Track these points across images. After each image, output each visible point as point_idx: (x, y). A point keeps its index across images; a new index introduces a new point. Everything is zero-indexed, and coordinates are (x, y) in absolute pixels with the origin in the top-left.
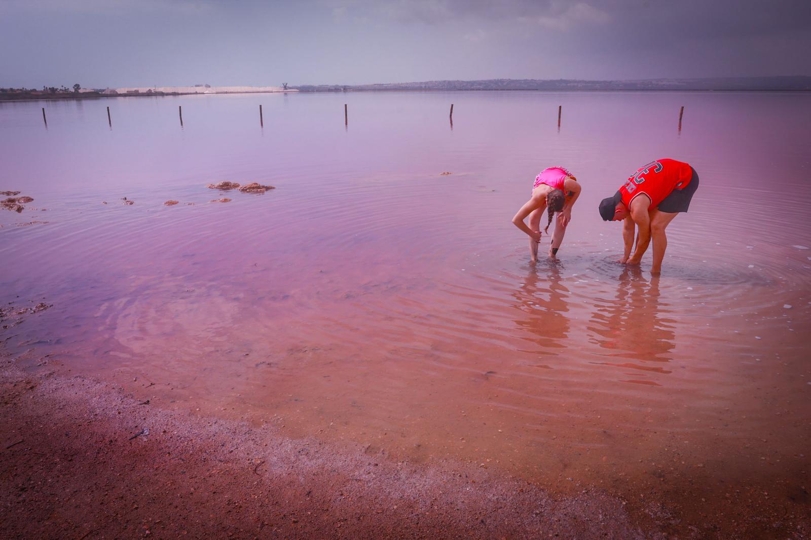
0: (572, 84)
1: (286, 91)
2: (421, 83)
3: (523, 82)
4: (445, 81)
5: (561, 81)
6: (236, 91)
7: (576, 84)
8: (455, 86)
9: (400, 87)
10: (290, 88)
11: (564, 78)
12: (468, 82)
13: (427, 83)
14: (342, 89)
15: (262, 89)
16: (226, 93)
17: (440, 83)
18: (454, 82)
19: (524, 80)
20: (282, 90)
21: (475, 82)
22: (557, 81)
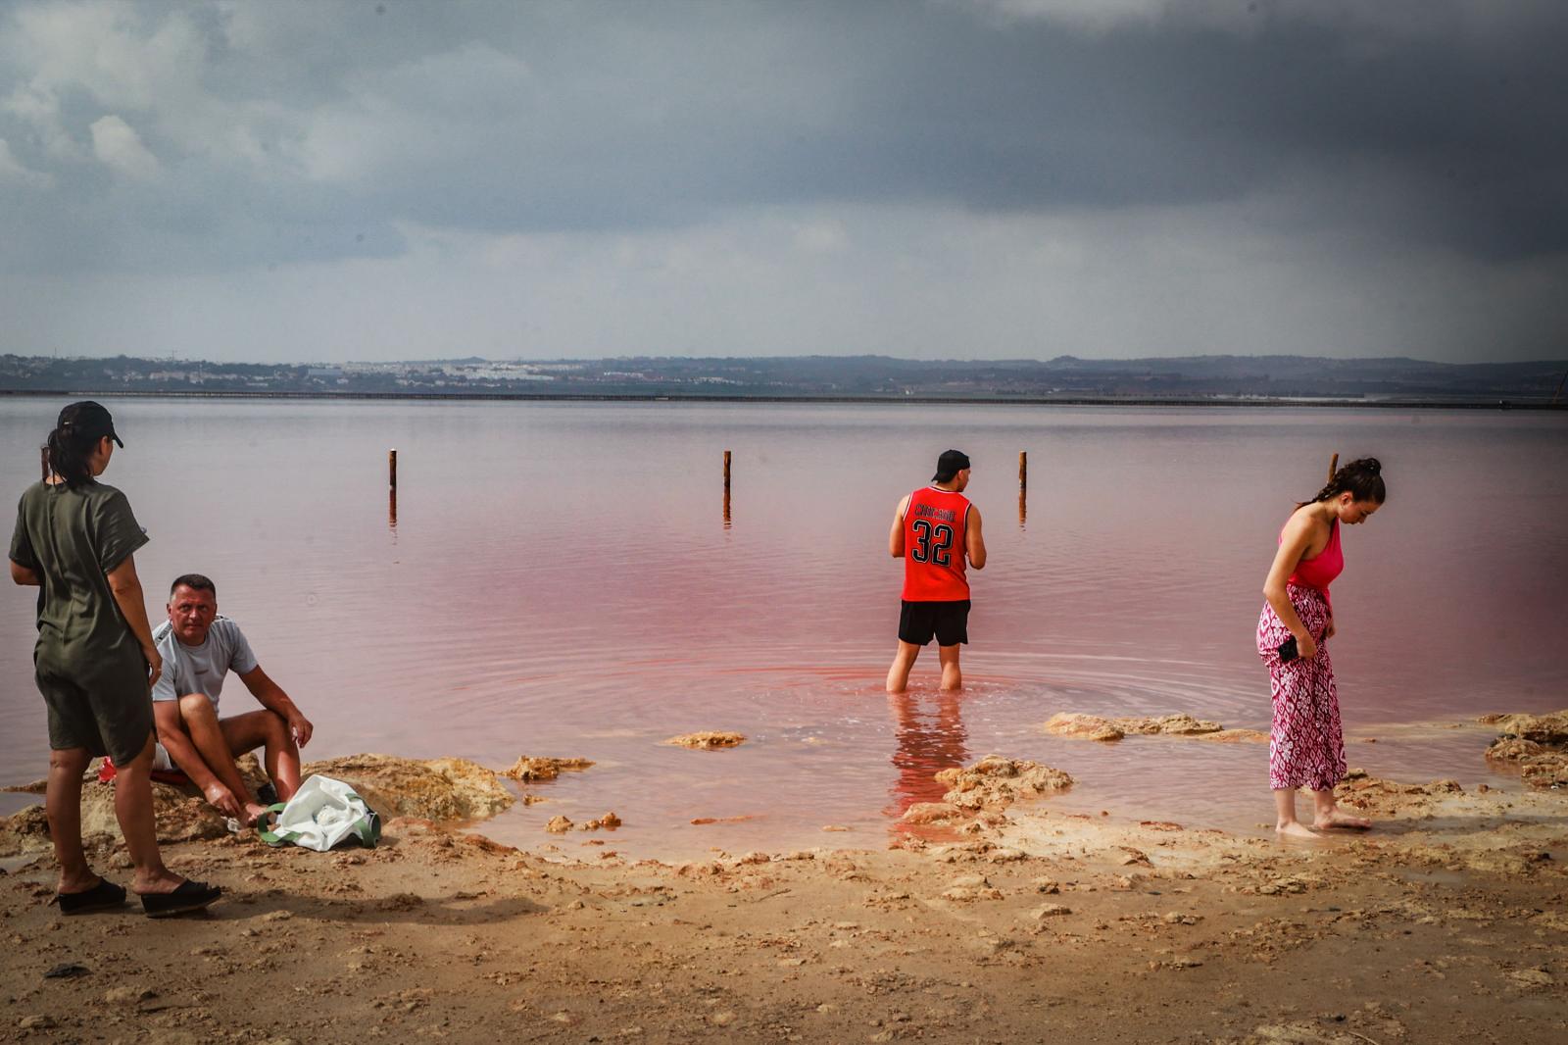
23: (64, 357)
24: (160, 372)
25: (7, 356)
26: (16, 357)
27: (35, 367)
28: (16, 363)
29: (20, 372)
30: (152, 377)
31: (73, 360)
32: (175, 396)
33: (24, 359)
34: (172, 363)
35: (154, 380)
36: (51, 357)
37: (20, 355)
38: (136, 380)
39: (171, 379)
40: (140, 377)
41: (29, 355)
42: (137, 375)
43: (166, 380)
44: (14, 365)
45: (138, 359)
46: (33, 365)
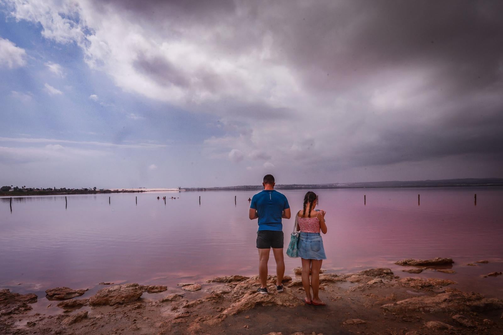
2: (235, 187)
5: (295, 185)
6: (159, 190)
7: (301, 186)
11: (296, 184)
12: (255, 186)
13: (237, 187)
15: (170, 189)
16: (155, 191)
17: (243, 186)
20: (178, 190)
21: (258, 186)
22: (293, 185)
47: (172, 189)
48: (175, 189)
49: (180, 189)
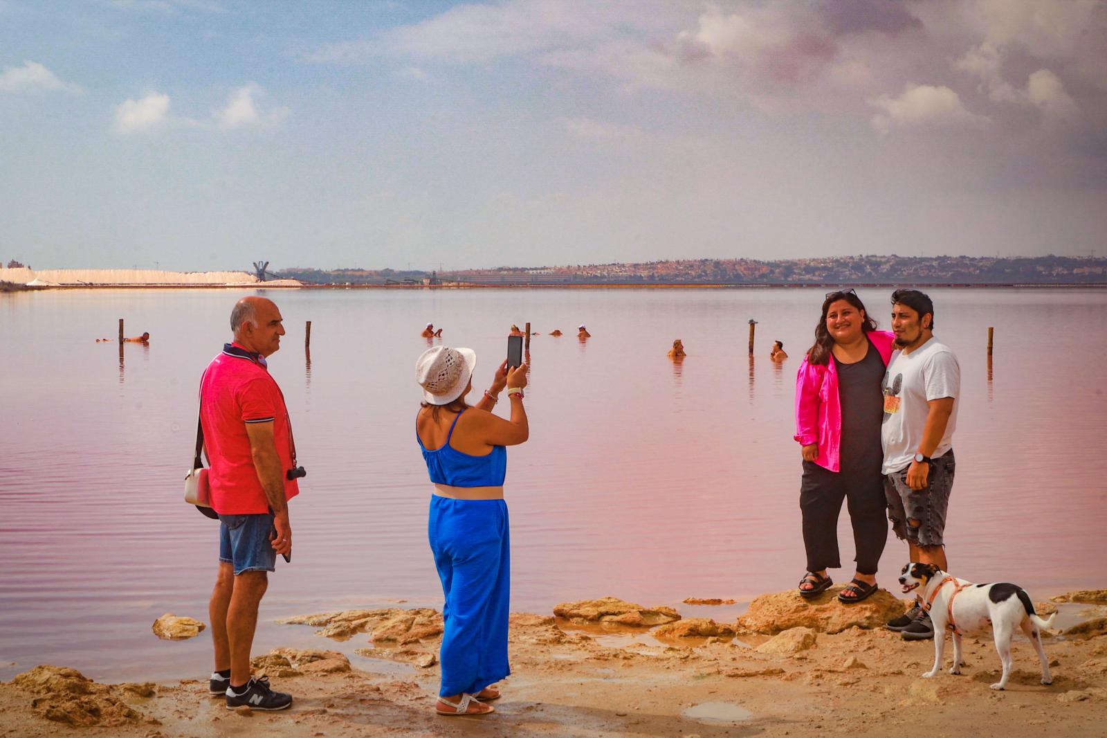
0: (1087, 270)
1: (263, 283)
2: (636, 266)
3: (934, 263)
4: (704, 262)
8: (737, 276)
9: (576, 276)
10: (276, 276)
12: (773, 265)
13: (652, 266)
14: (426, 282)
15: (192, 279)
16: (91, 286)
17: (691, 265)
18: (734, 264)
19: (939, 258)
20: (251, 281)
22: (1039, 261)
23: (1005, 258)
24: (1082, 268)
25: (961, 257)
26: (968, 257)
27: (982, 266)
28: (968, 262)
29: (972, 269)
30: (1075, 271)
31: (1012, 259)
32: (1093, 287)
33: (974, 259)
34: (1091, 260)
35: (1077, 274)
36: (995, 257)
37: (971, 257)
38: (1063, 274)
39: (1090, 273)
40: (1066, 272)
41: (978, 256)
42: (1063, 270)
43: (1087, 274)
44: (967, 264)
45: (1064, 258)
46: (981, 264)
47: (209, 278)
48: (231, 279)
49: (261, 274)
